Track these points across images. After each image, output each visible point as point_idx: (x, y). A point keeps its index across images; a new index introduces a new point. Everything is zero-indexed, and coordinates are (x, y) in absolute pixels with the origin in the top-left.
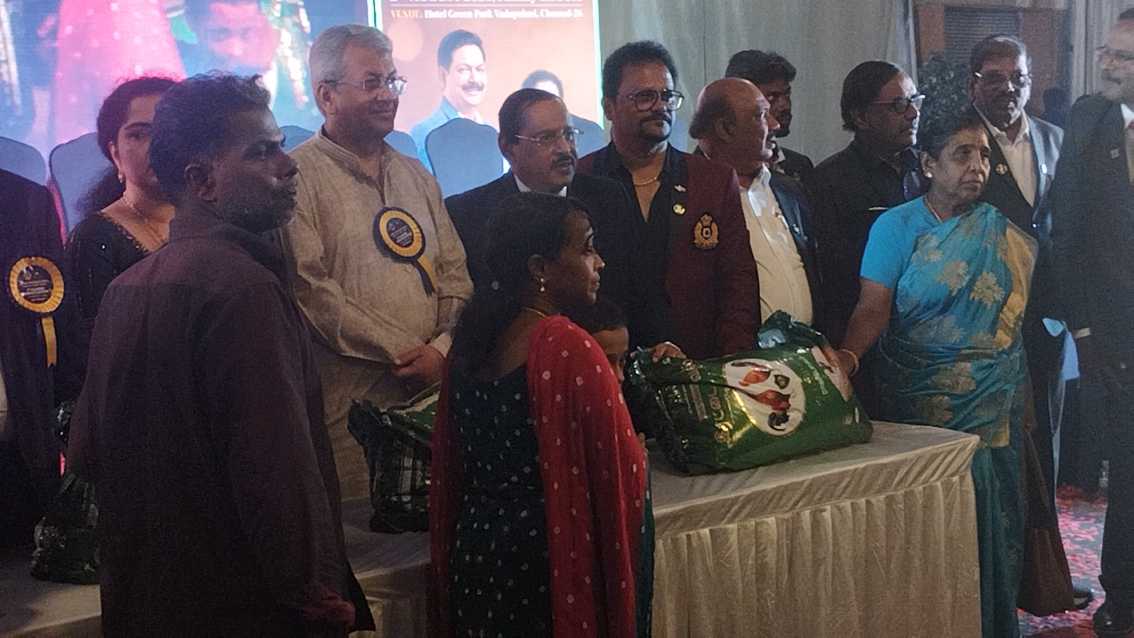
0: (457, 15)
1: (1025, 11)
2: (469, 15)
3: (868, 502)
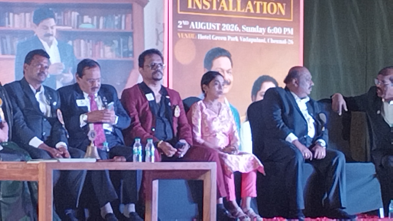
0: (217, 38)
2: (224, 38)
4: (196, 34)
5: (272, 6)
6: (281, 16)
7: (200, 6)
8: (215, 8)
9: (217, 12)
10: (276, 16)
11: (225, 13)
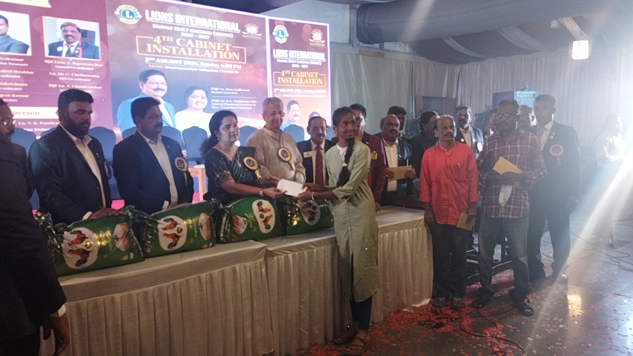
0: (292, 96)
1: (444, 98)
2: (295, 96)
3: (412, 231)
4: (283, 94)
5: (316, 81)
6: (320, 85)
7: (284, 82)
8: (290, 82)
9: (292, 84)
10: (318, 85)
11: (296, 84)
